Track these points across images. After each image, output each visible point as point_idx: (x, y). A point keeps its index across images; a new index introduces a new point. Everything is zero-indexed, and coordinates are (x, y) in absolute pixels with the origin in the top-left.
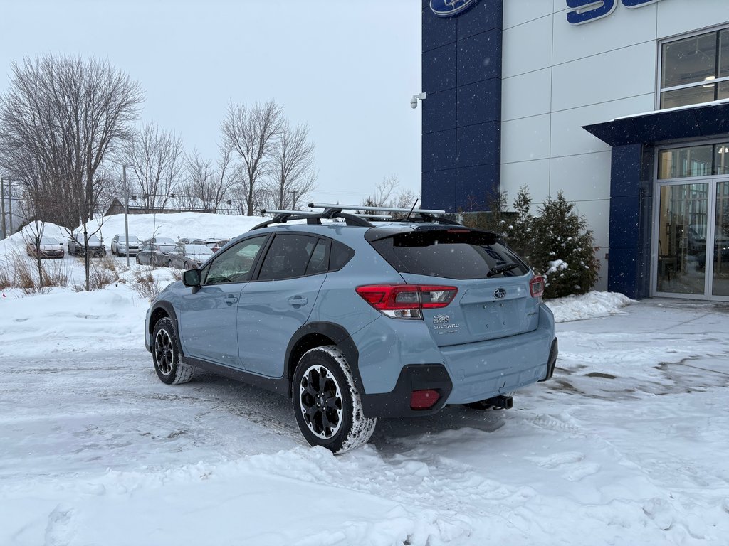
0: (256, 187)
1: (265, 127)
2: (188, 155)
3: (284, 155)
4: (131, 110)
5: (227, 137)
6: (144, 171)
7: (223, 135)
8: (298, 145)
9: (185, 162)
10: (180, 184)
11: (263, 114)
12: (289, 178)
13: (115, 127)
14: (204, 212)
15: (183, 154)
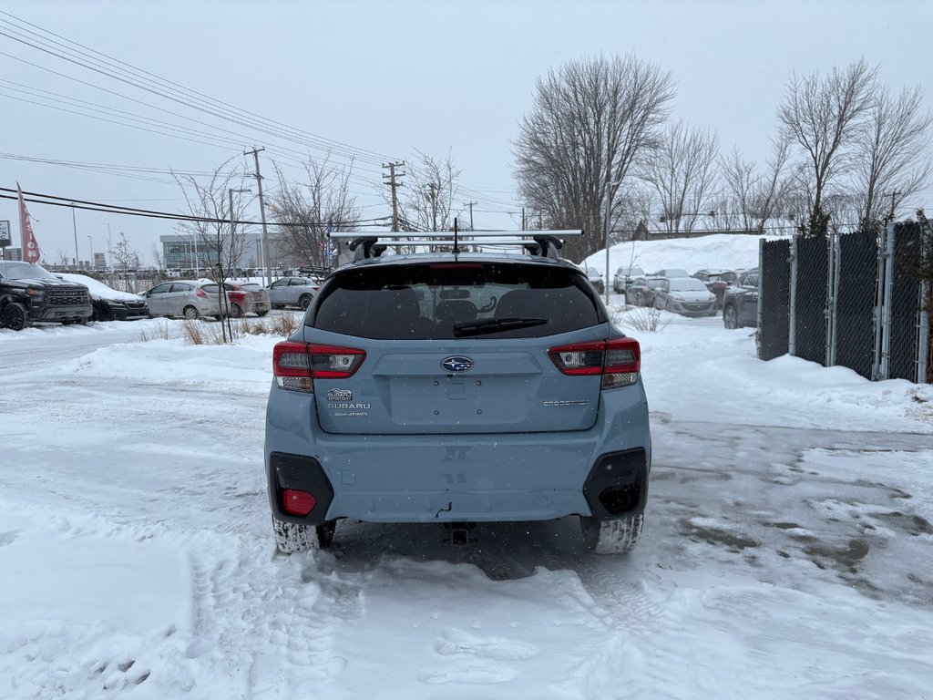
0: (825, 193)
1: (846, 103)
2: (725, 158)
3: (877, 139)
4: (658, 110)
5: (785, 126)
6: (668, 184)
7: (781, 124)
8: (903, 120)
9: (721, 167)
10: (714, 199)
11: (844, 84)
12: (883, 174)
13: (643, 135)
14: (745, 233)
15: (718, 158)
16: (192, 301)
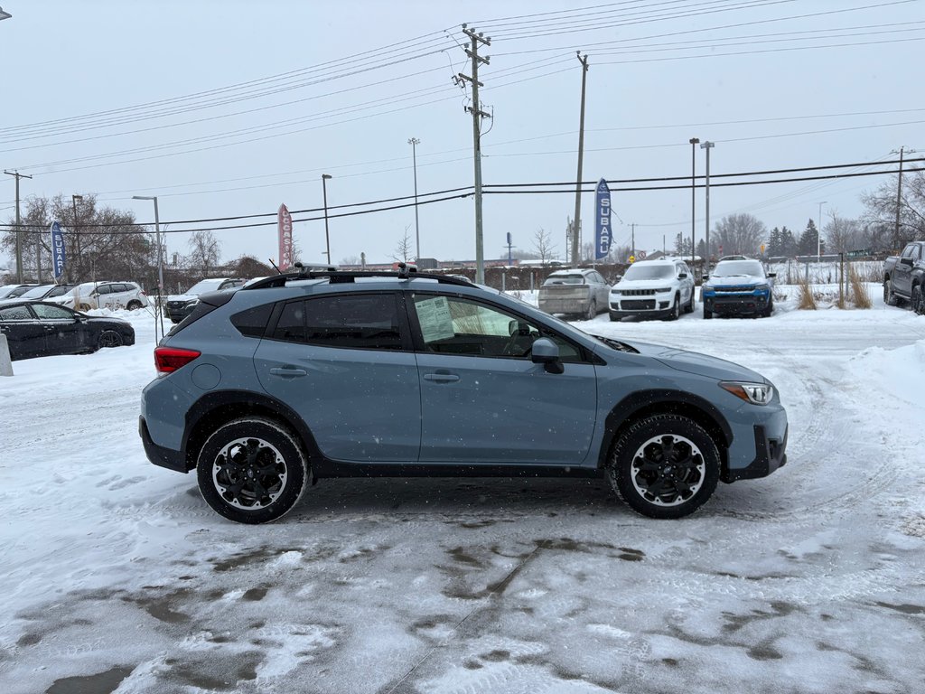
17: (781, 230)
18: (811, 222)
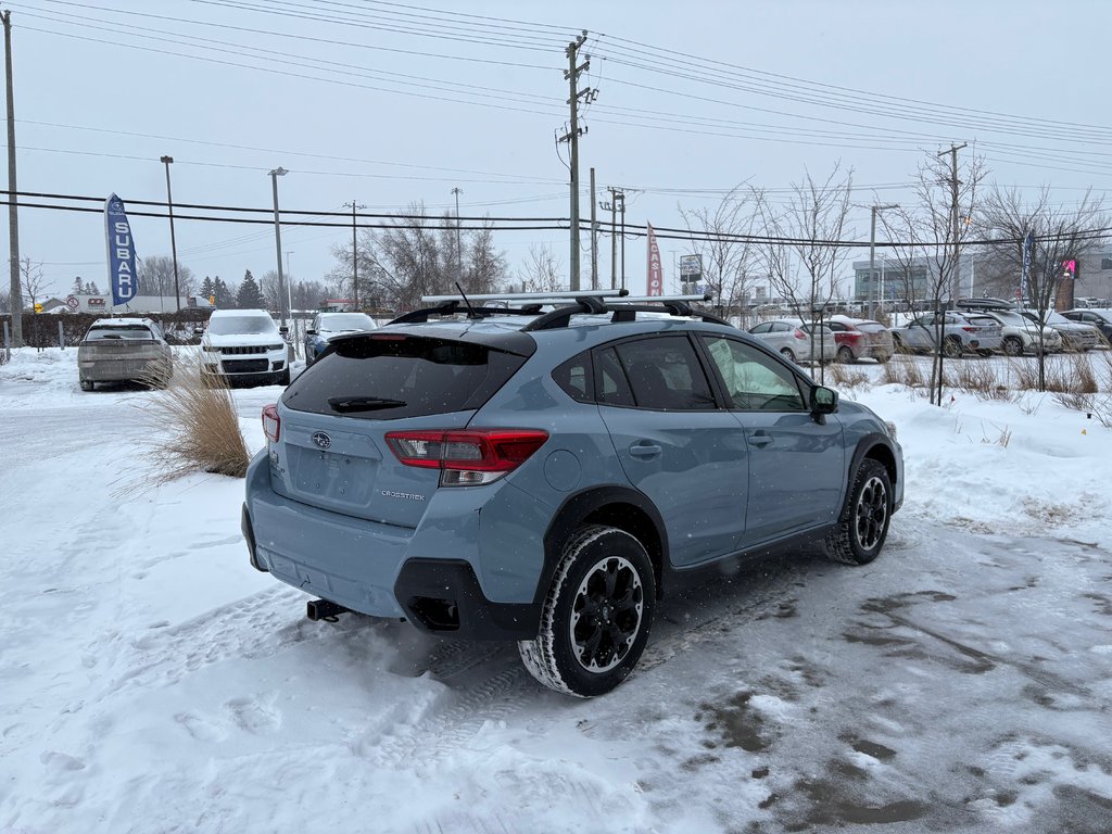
16: (789, 343)
17: (213, 280)
18: (248, 273)
